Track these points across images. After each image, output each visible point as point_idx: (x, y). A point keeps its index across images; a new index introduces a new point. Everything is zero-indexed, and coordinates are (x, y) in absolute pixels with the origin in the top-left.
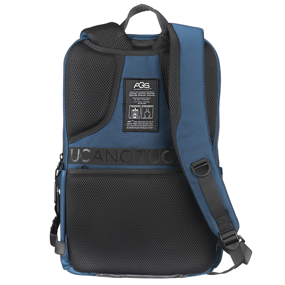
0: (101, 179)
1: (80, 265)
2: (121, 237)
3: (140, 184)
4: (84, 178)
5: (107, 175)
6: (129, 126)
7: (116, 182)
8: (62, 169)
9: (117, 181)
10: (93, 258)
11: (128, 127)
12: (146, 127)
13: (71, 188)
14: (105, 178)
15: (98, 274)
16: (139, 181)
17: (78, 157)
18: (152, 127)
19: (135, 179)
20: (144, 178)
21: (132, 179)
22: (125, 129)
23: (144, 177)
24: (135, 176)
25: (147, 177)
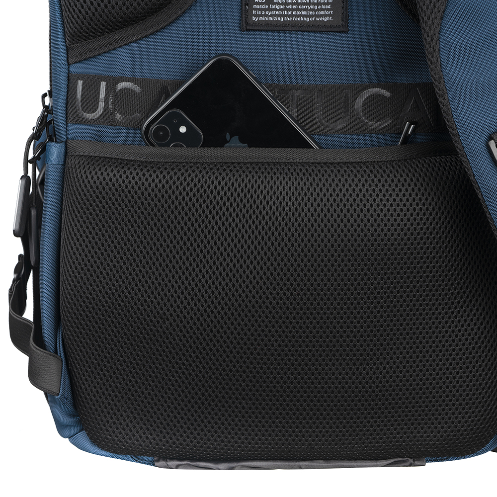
0: (171, 178)
1: (108, 431)
2: (231, 352)
3: (293, 194)
4: (118, 172)
5: (191, 167)
6: (259, 13)
7: (219, 188)
8: (51, 140)
9: (223, 183)
10: (149, 412)
11: (256, 16)
12: (310, 16)
13: (77, 198)
14: (182, 175)
15: (162, 463)
16: (290, 184)
17: (101, 105)
18: (329, 15)
19: (278, 178)
20: (304, 174)
21: (269, 178)
22: (246, 23)
23: (304, 171)
24: (278, 169)
25: (313, 171)
